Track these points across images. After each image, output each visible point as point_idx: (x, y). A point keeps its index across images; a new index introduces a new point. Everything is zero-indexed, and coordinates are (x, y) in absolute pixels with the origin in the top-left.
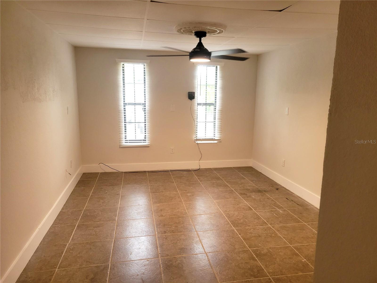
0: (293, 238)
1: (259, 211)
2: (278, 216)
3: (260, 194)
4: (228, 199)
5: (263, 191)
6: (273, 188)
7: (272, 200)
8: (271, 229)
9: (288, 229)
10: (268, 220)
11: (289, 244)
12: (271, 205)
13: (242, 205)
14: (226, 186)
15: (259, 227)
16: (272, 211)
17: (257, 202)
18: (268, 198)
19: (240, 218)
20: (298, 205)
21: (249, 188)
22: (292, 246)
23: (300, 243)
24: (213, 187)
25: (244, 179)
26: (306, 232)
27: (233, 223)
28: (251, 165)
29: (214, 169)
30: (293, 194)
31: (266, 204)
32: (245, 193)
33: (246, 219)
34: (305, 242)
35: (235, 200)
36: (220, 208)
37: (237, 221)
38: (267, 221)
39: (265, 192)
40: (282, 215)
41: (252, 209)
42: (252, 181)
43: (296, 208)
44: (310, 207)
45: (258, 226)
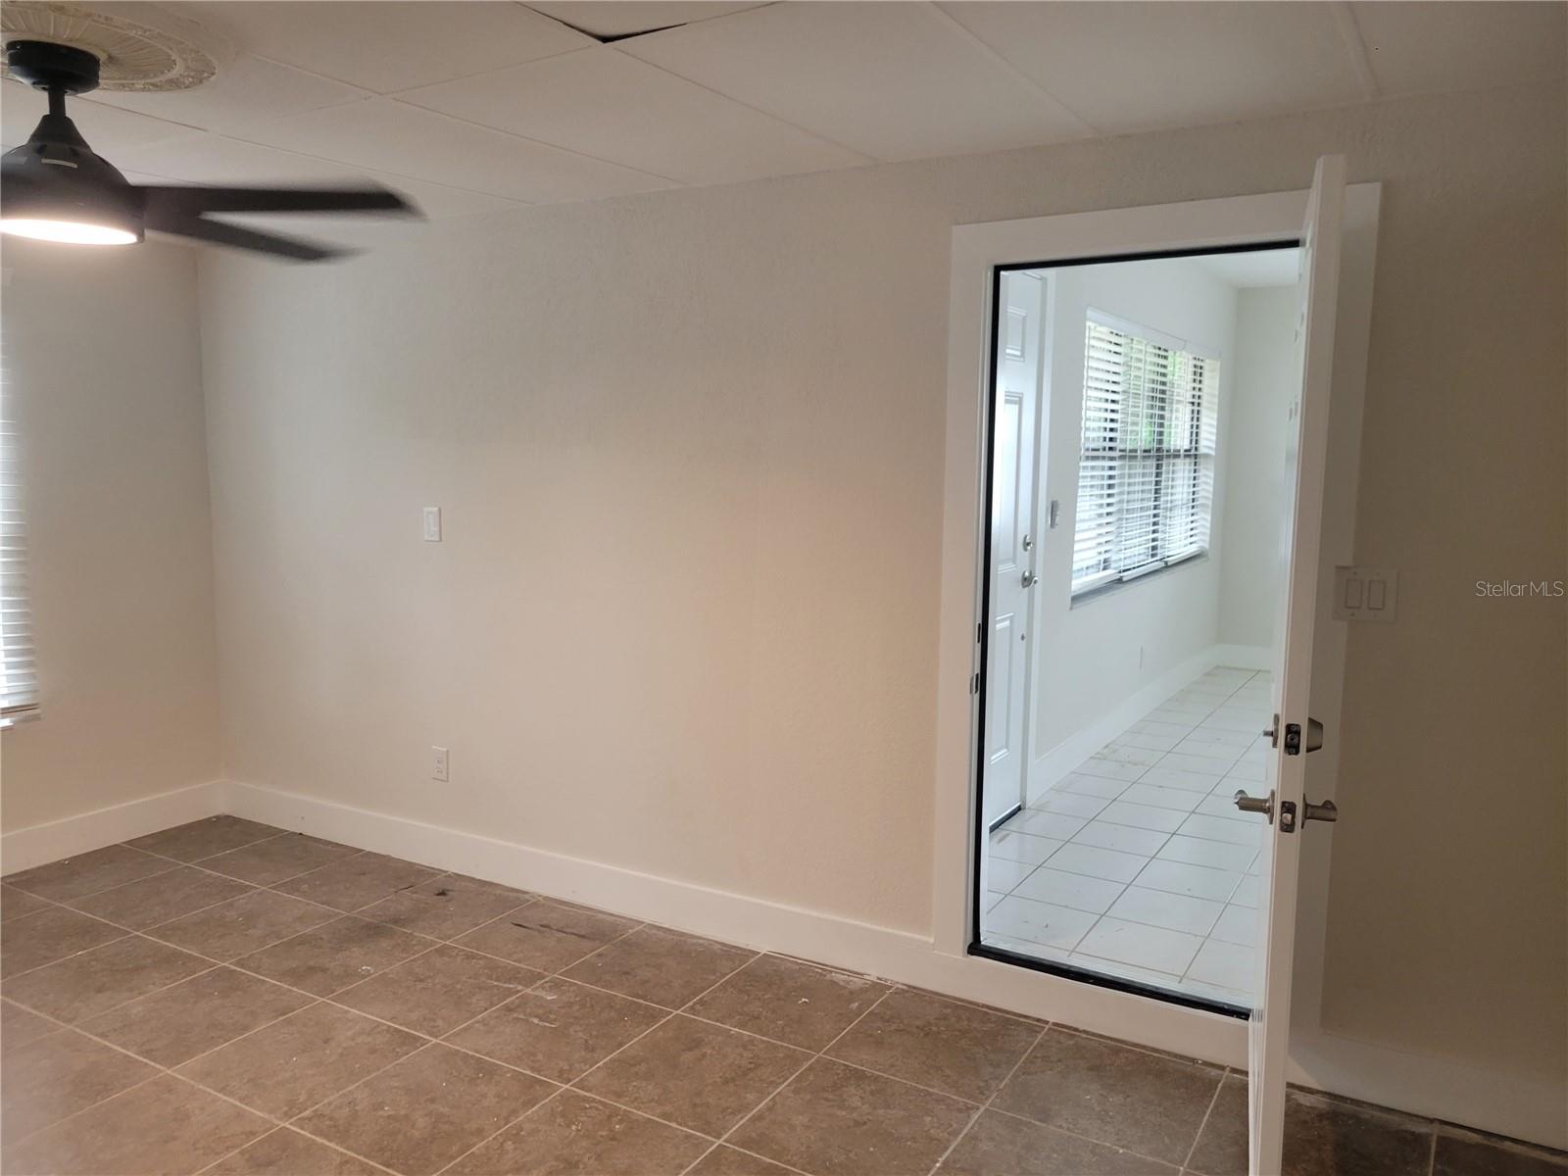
0: (698, 1101)
1: (457, 1034)
2: (555, 1020)
3: (385, 944)
4: (246, 1028)
5: (388, 925)
6: (415, 893)
7: (470, 957)
8: (584, 1101)
9: (643, 1067)
10: (532, 1058)
11: (709, 1138)
12: (483, 979)
13: (349, 1033)
14: (169, 961)
15: (529, 1120)
16: (508, 1009)
17: (408, 987)
18: (442, 952)
19: (403, 1112)
20: (583, 936)
21: (308, 931)
22: (725, 1141)
23: (740, 1111)
24: (99, 990)
25: (244, 889)
26: (713, 1048)
27: (388, 1154)
28: (221, 807)
29: (12, 880)
30: (527, 896)
31: (459, 986)
32: (311, 963)
33: (433, 1101)
34: (750, 1097)
35: (289, 1022)
36: (241, 1100)
37: (400, 1137)
38: (533, 1069)
39: (403, 926)
40: (563, 1011)
41: (417, 1039)
42: (293, 887)
43: (586, 954)
44: (631, 931)
45: (514, 1112)
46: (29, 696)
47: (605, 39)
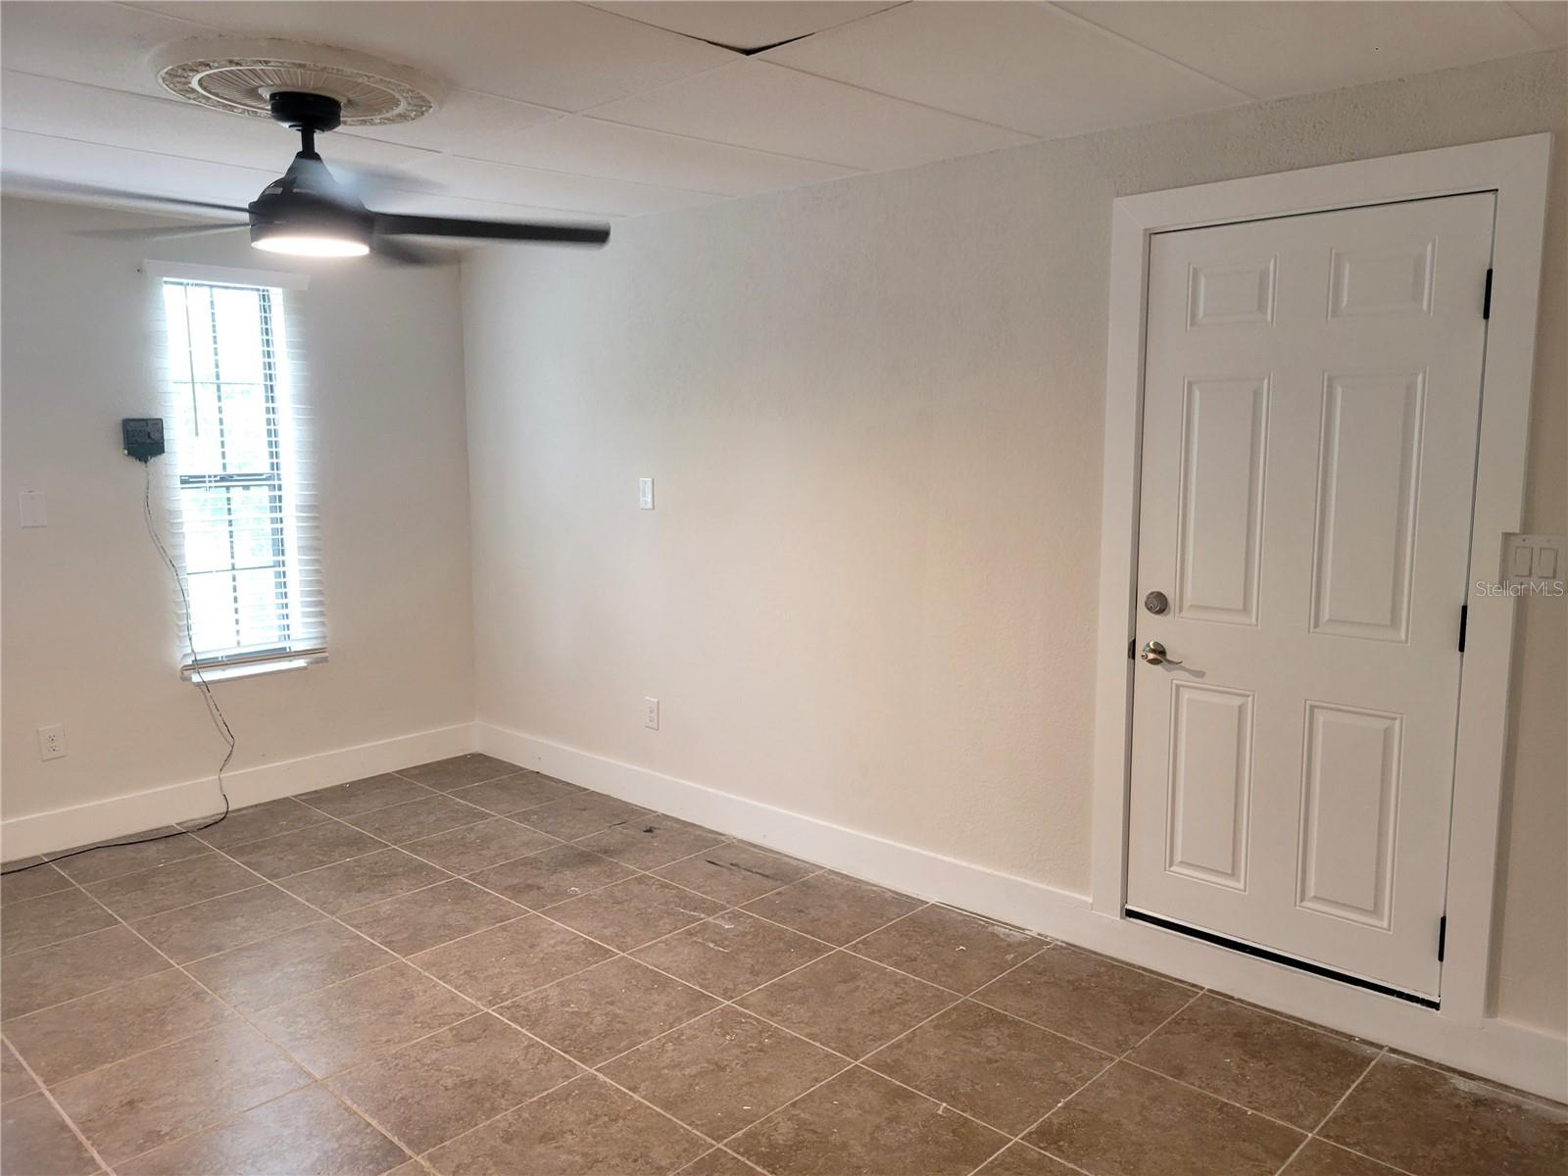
0: (843, 1027)
1: (641, 950)
2: (728, 946)
3: (593, 870)
4: (468, 930)
5: (599, 855)
6: (627, 828)
7: (663, 886)
8: (741, 1016)
9: (799, 993)
10: (703, 976)
11: (848, 1059)
12: (672, 905)
13: (552, 942)
14: (417, 871)
15: (691, 1027)
16: (690, 933)
17: (606, 908)
18: (640, 880)
19: (586, 1010)
20: (767, 876)
21: (532, 854)
22: (862, 1063)
23: (880, 1039)
24: (359, 891)
25: (484, 816)
26: (867, 982)
27: (567, 1043)
28: (475, 747)
29: (305, 797)
30: (723, 838)
31: (650, 910)
32: (529, 882)
33: (612, 1003)
34: (893, 1028)
35: (504, 929)
36: (456, 988)
37: (580, 1030)
38: (701, 986)
39: (610, 856)
40: (737, 939)
41: (607, 951)
42: (525, 817)
43: (767, 892)
44: (812, 875)
45: (679, 1020)
46: (318, 641)
47: (748, 52)
